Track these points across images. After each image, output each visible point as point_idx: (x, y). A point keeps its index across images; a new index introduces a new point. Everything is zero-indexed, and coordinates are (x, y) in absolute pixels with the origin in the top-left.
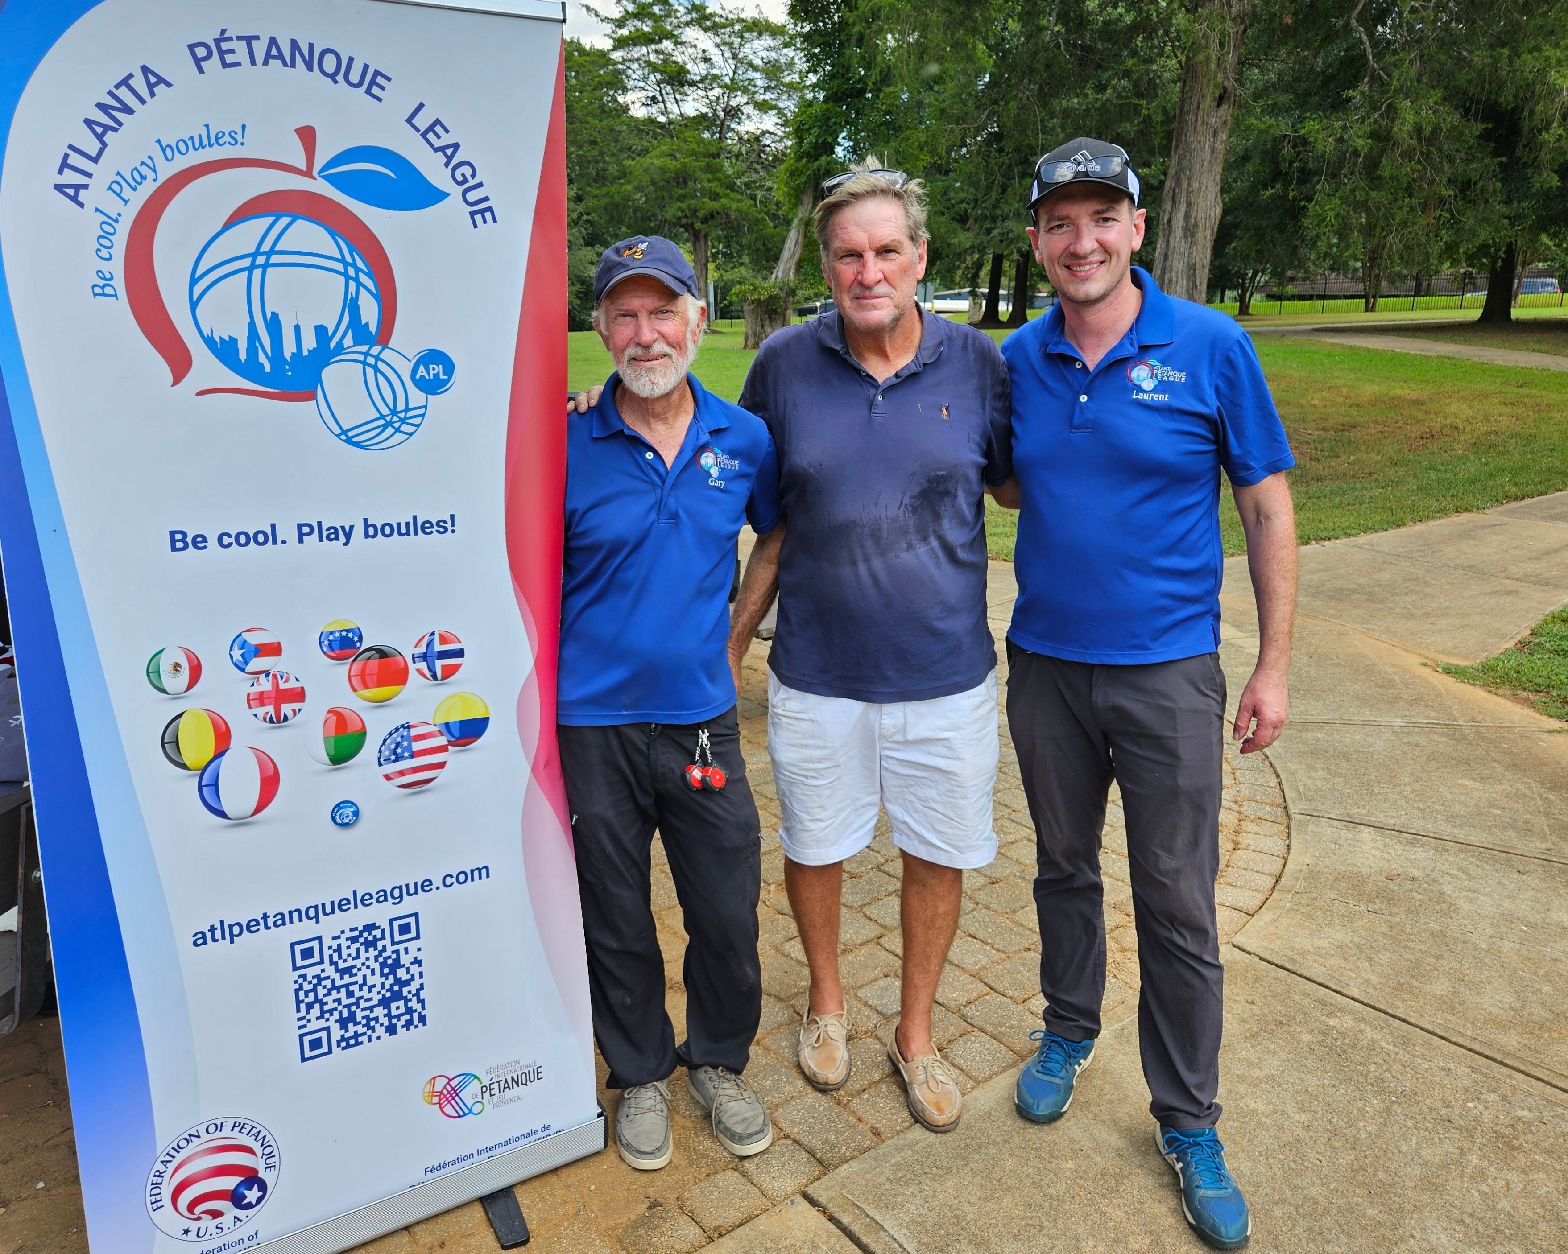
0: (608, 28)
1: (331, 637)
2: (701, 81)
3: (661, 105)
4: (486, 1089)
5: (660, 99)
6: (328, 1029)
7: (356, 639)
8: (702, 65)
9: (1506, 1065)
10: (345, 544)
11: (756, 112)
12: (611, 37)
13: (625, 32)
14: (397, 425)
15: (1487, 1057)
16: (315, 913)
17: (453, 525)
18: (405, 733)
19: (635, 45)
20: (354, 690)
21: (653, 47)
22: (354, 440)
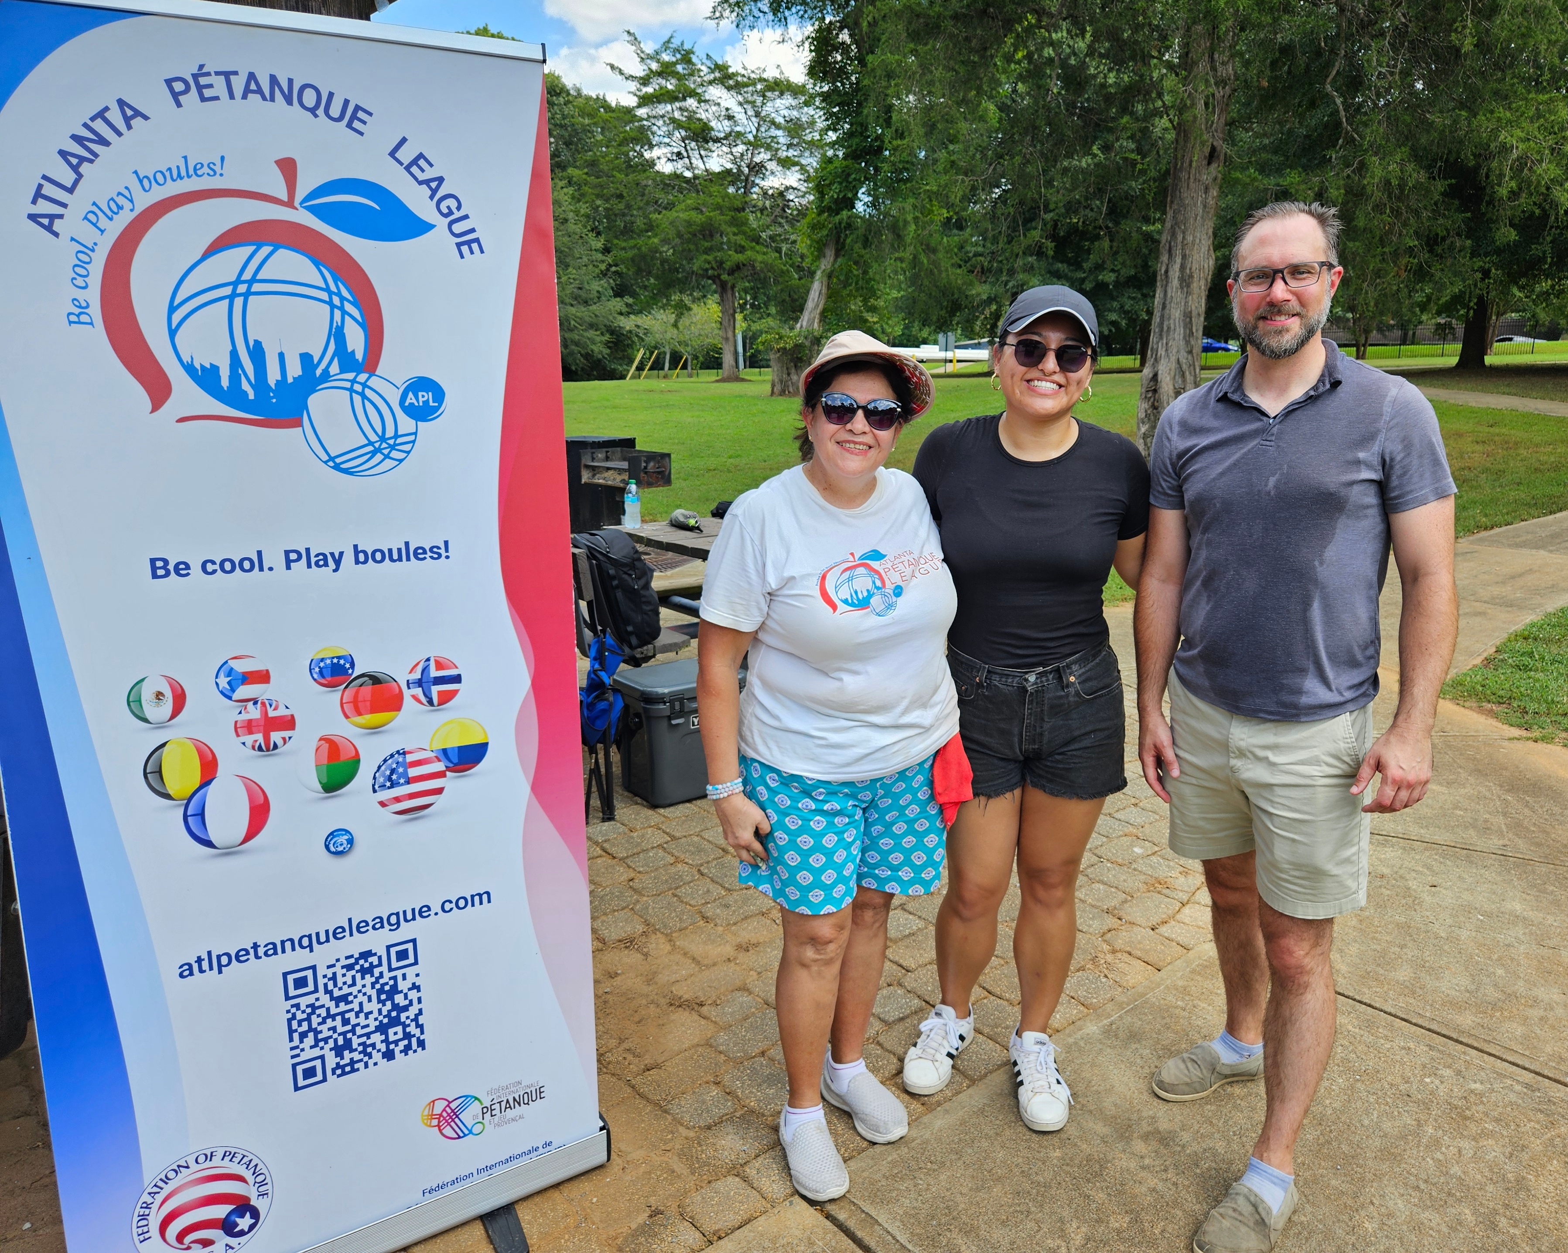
0: (633, 86)
1: (322, 665)
2: (726, 138)
3: (686, 160)
4: (487, 1110)
5: (685, 154)
6: (322, 1058)
7: (348, 666)
8: (726, 123)
9: (1461, 1043)
10: (335, 571)
11: (779, 168)
12: (635, 95)
13: (649, 90)
14: (386, 452)
15: (1444, 1036)
16: (309, 942)
17: (447, 550)
18: (401, 760)
19: (659, 102)
20: (347, 717)
21: (677, 104)
22: (343, 466)
